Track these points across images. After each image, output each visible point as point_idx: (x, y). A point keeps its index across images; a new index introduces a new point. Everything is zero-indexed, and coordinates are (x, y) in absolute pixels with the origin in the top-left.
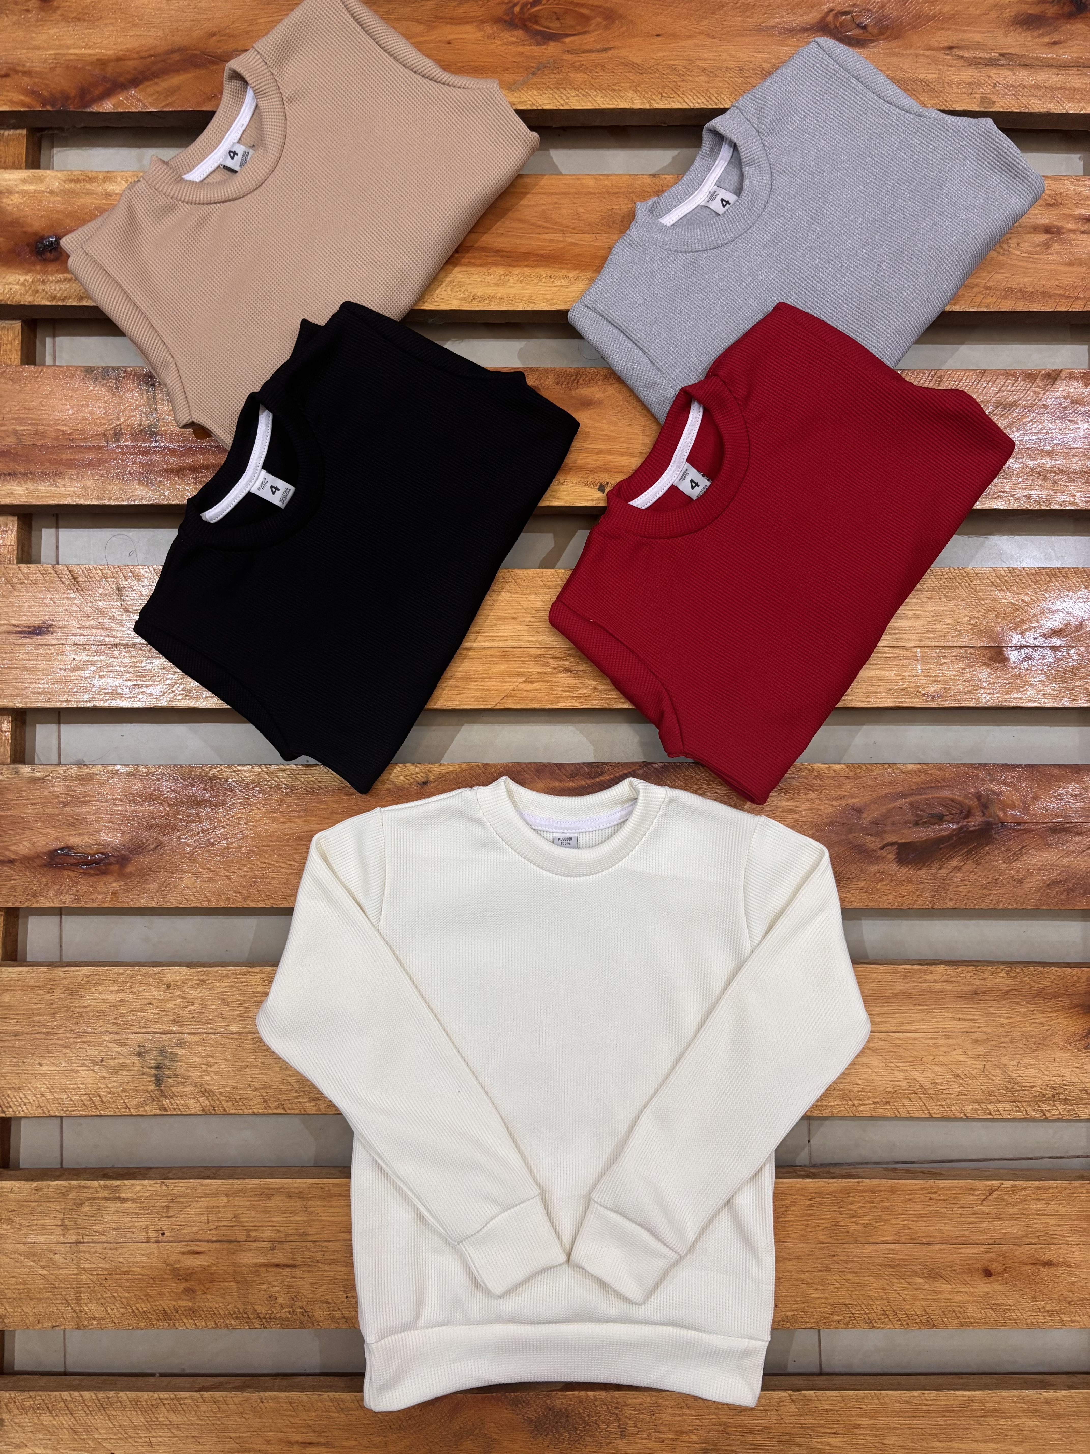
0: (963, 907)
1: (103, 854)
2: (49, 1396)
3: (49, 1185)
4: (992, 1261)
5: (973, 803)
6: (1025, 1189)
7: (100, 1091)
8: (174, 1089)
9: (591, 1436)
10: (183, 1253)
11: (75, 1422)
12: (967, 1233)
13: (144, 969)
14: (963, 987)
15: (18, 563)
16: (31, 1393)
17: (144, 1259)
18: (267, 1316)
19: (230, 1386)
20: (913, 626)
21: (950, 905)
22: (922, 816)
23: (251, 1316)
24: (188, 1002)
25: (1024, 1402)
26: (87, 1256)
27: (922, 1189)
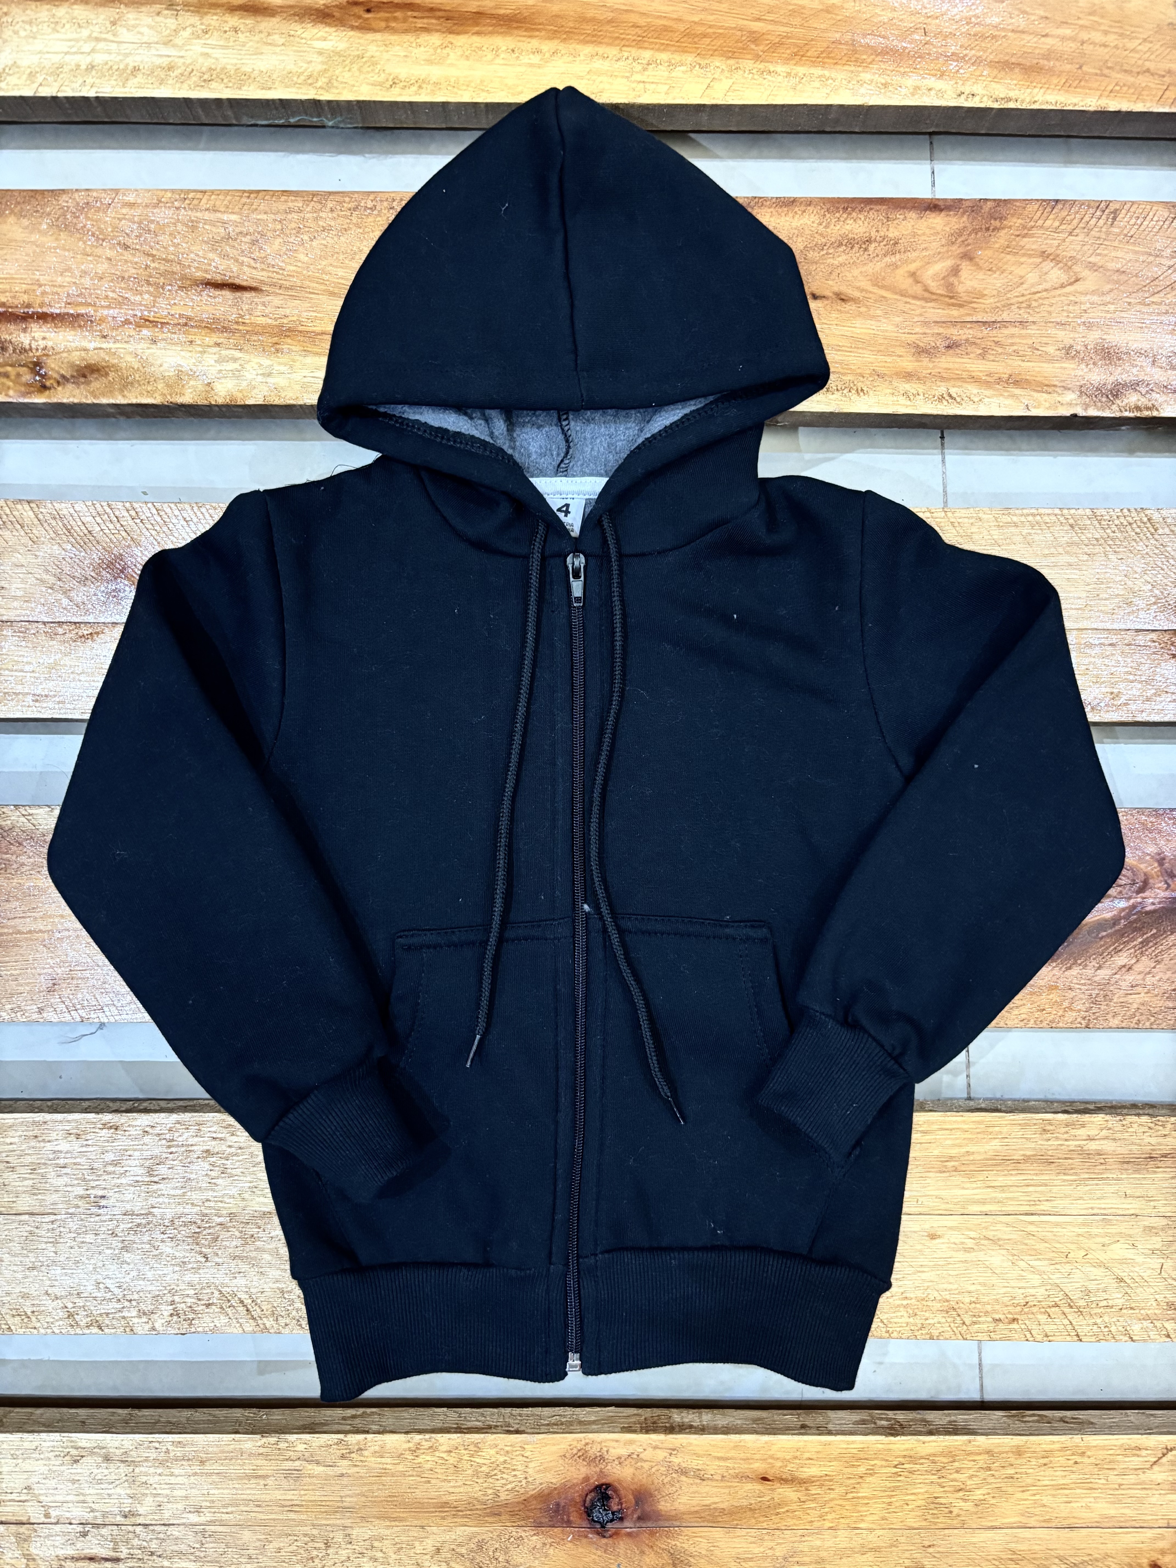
4: (1164, 1554)
12: (1128, 1512)
14: (1133, 1147)
27: (1064, 1449)
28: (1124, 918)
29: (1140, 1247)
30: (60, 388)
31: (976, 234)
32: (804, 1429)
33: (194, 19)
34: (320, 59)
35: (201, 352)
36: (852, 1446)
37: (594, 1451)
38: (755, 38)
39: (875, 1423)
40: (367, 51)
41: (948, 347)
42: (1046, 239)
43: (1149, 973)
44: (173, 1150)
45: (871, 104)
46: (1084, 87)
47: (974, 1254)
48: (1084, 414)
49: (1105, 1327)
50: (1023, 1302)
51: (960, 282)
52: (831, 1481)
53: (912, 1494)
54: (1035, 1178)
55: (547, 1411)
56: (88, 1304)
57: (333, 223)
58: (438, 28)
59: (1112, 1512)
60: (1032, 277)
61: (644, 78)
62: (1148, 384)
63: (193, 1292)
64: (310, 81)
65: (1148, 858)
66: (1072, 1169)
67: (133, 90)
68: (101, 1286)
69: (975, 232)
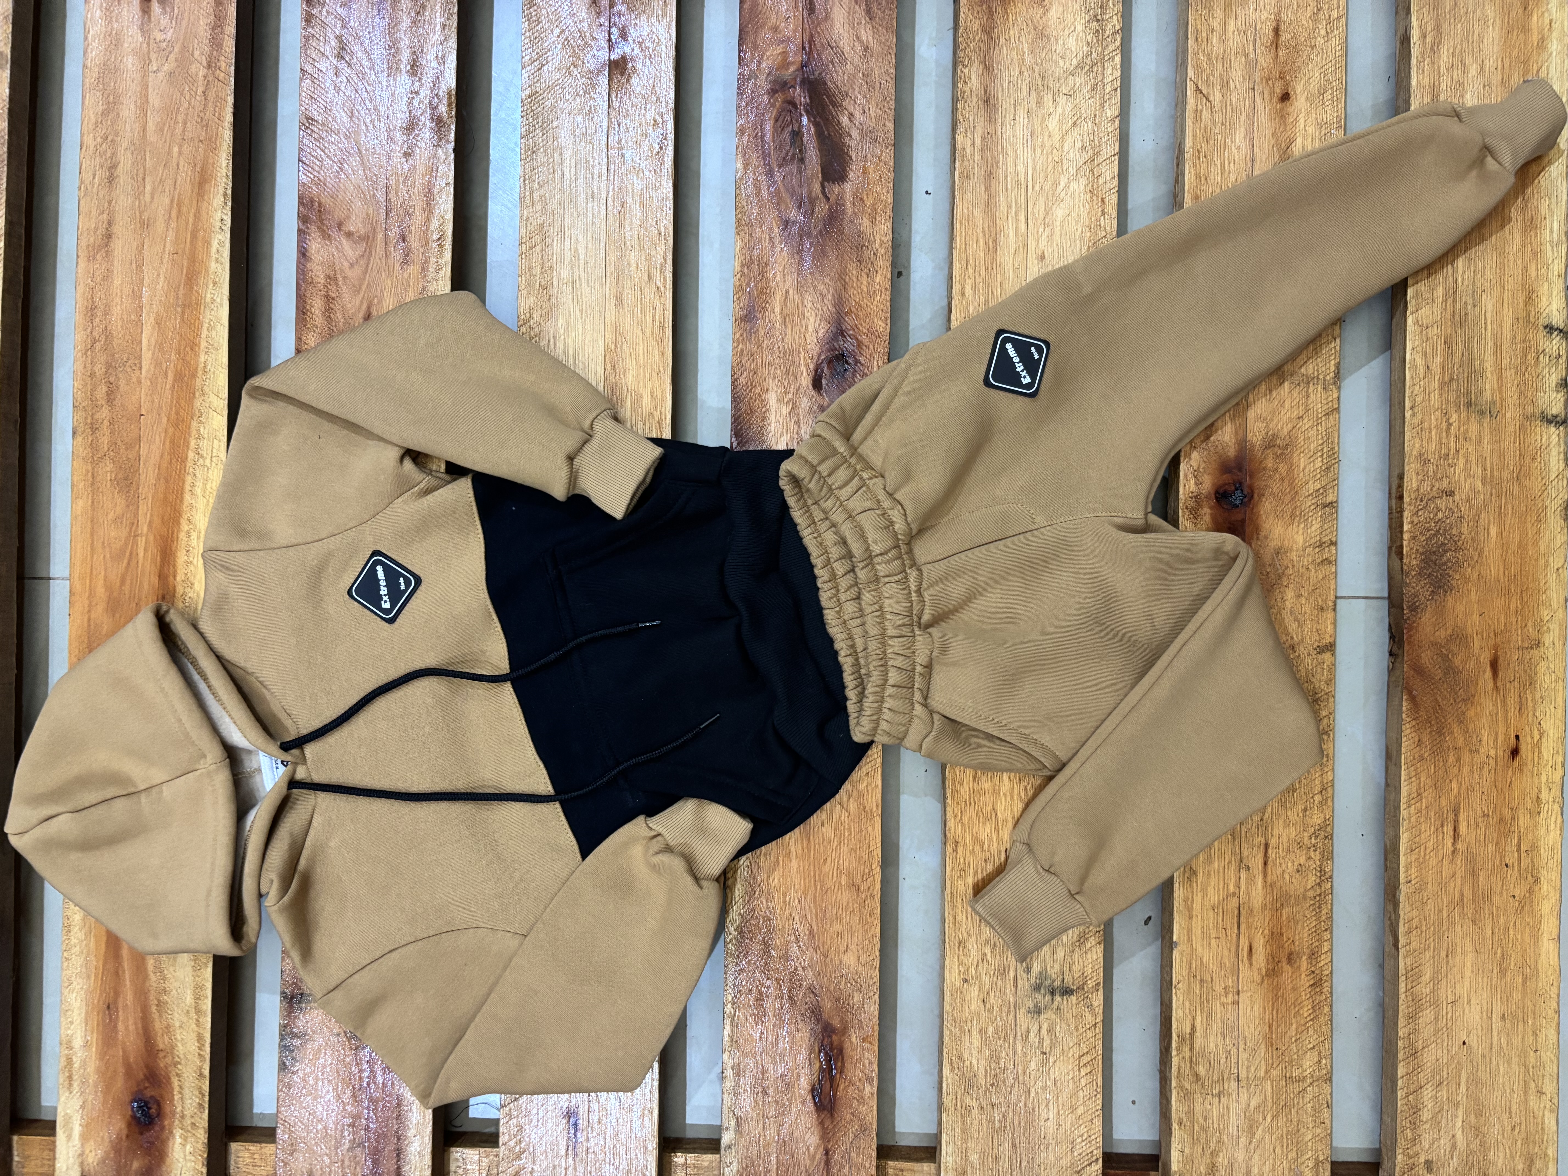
0: (893, 112)
1: (820, 1052)
2: (1401, 1112)
3: (1177, 1110)
4: (1272, 93)
5: (780, 97)
6: (1196, 54)
7: (1077, 1056)
8: (1076, 975)
9: (1451, 528)
10: (1251, 964)
11: (1430, 1084)
12: (1242, 118)
13: (947, 1007)
14: (979, 115)
15: (498, 1147)
16: (1398, 1131)
17: (1256, 1007)
18: (1318, 874)
19: (1393, 916)
20: (585, 157)
21: (890, 126)
22: (794, 155)
23: (1318, 892)
24: (983, 960)
25: (1423, 62)
26: (1253, 1069)
27: (1195, 166)
28: (815, 118)
29: (1051, 110)
31: (323, 219)
37: (1191, 502)
38: (179, 377)
41: (404, 240)
42: (327, 170)
43: (855, 101)
44: (973, 802)
45: (228, 294)
46: (216, 139)
47: (1054, 229)
48: (453, 144)
50: (1090, 195)
51: (358, 231)
54: (1001, 185)
59: (1243, 129)
60: (355, 179)
61: (209, 457)
62: (432, 97)
65: (772, 101)
66: (995, 157)
69: (321, 220)
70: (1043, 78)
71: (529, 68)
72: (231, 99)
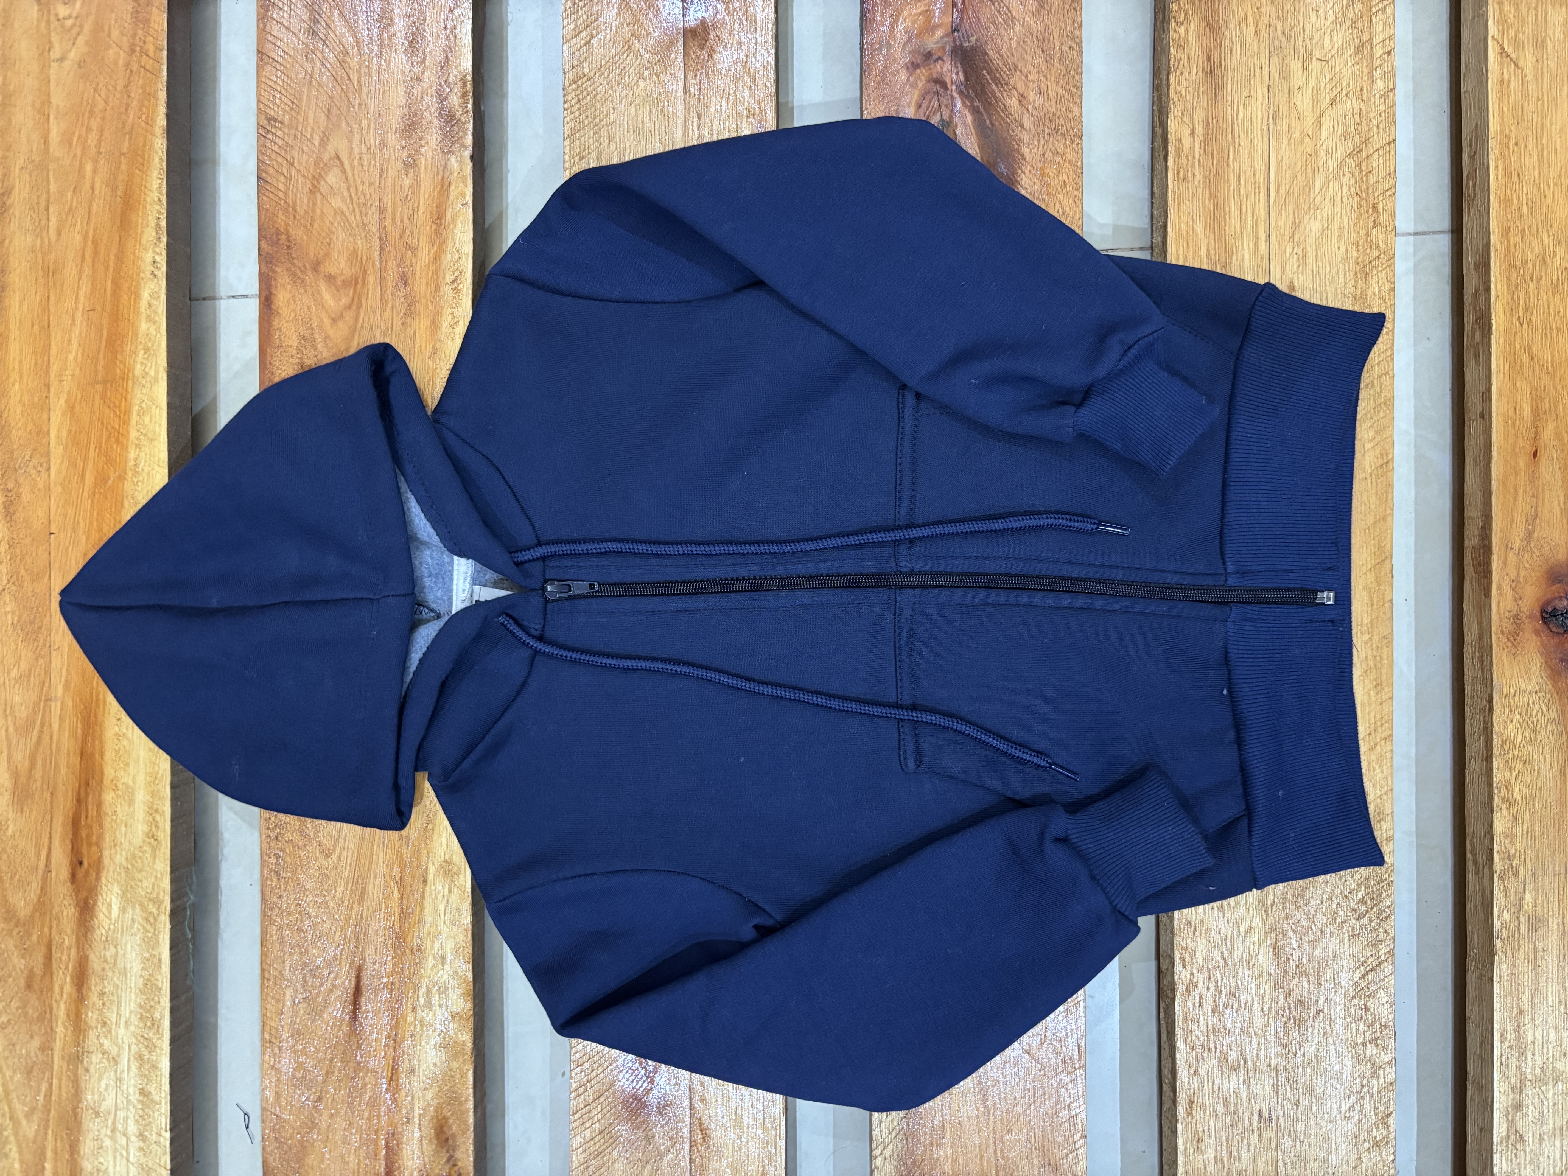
5: (922, 74)
6: (1500, 3)
12: (1564, 90)
14: (1201, 91)
28: (972, 102)
29: (1300, 83)
30: (460, 1164)
31: (293, 258)
32: (1485, 416)
33: (92, 1035)
34: (130, 910)
35: (422, 1026)
36: (1502, 368)
37: (1508, 625)
38: (101, 480)
39: (1478, 344)
40: (121, 864)
41: (405, 284)
42: (297, 189)
43: (1026, 77)
44: (1212, 1046)
45: (165, 365)
46: (144, 151)
47: (1309, 249)
48: (470, 148)
49: (1380, 116)
50: (1356, 199)
51: (342, 274)
52: (1536, 389)
53: (1548, 308)
54: (1232, 188)
55: (1468, 671)
56: (1365, 1127)
57: (293, 896)
58: (97, 793)
60: (336, 202)
62: (440, 85)
63: (1354, 1025)
64: (152, 920)
65: (912, 79)
66: (1223, 151)
67: (163, 1095)
68: (1347, 1115)
69: (291, 259)
70: (1289, 38)
71: (573, 41)
72: (163, 95)
